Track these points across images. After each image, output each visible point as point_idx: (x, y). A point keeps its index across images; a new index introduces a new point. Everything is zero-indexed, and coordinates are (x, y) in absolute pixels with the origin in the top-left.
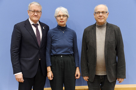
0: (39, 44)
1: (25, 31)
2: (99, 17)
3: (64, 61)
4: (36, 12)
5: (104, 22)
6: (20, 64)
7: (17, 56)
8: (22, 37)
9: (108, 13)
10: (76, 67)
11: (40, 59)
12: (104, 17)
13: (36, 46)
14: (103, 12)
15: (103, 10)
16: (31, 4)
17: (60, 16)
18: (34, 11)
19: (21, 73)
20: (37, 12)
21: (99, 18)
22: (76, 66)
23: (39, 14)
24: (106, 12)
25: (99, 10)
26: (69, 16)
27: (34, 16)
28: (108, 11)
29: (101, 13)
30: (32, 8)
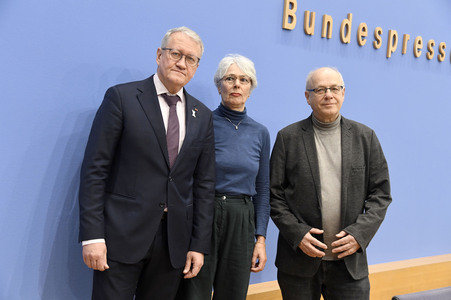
0: (172, 159)
1: (135, 112)
3: (228, 214)
4: (183, 59)
6: (105, 213)
7: (101, 187)
8: (123, 128)
10: (257, 236)
11: (166, 210)
13: (161, 163)
16: (173, 32)
17: (232, 78)
18: (181, 54)
19: (103, 241)
20: (189, 58)
22: (259, 233)
23: (192, 66)
24: (342, 87)
26: (256, 83)
27: (174, 67)
30: (173, 42)
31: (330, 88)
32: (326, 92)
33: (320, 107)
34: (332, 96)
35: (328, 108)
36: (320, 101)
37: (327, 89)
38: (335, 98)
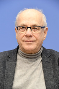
5: (35, 49)
9: (45, 29)
12: (37, 40)
14: (33, 27)
15: (34, 23)
21: (24, 41)
24: (41, 27)
25: (24, 22)
28: (45, 24)
29: (29, 29)
31: (30, 28)
32: (27, 30)
33: (22, 42)
34: (32, 35)
35: (28, 44)
36: (22, 38)
37: (28, 28)
38: (34, 36)
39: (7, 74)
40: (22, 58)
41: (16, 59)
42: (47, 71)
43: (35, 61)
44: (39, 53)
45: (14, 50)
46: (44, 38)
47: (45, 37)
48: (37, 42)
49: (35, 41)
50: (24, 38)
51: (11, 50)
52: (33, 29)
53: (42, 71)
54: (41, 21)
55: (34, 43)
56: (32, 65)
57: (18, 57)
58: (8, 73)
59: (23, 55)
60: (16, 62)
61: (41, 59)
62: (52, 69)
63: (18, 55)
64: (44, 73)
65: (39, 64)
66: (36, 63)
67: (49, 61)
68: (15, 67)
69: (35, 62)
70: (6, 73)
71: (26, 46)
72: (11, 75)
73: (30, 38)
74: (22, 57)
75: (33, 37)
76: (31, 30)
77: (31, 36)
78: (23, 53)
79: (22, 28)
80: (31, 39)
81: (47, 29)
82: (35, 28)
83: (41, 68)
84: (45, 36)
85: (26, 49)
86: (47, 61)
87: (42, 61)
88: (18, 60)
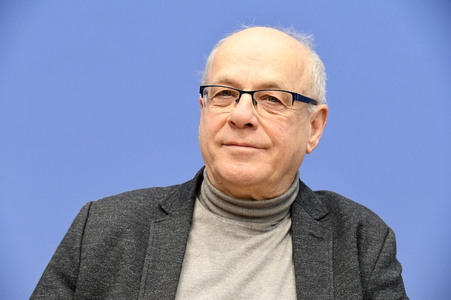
2: (227, 134)
5: (264, 181)
9: (315, 109)
12: (275, 143)
14: (264, 94)
21: (222, 144)
24: (297, 97)
28: (318, 88)
29: (246, 98)
31: (251, 93)
32: (238, 101)
33: (214, 149)
34: (254, 121)
35: (237, 156)
36: (216, 132)
37: (242, 92)
38: (264, 128)
39: (148, 274)
40: (215, 216)
41: (192, 217)
42: (308, 272)
43: (266, 232)
44: (282, 197)
45: (184, 184)
46: (310, 148)
47: (311, 144)
48: (275, 153)
49: (266, 148)
50: (222, 131)
51: (173, 187)
52: (264, 102)
53: (288, 270)
54: (301, 74)
55: (262, 154)
56: (253, 248)
57: (200, 210)
58: (154, 267)
59: (221, 204)
60: (189, 230)
61: (290, 223)
62: (331, 262)
63: (198, 202)
64: (296, 276)
65: (280, 243)
66: (267, 239)
67: (318, 233)
68: (184, 249)
69: (265, 235)
70: (145, 269)
71: (228, 165)
72: (165, 278)
73: (247, 131)
74: (215, 213)
75: (260, 130)
76: (255, 103)
77: (250, 126)
78: (219, 197)
79: (218, 95)
80: (250, 137)
81: (324, 111)
82: (274, 99)
83: (288, 258)
84: (314, 138)
85: (228, 175)
86: (311, 234)
87: (290, 231)
88: (197, 224)
